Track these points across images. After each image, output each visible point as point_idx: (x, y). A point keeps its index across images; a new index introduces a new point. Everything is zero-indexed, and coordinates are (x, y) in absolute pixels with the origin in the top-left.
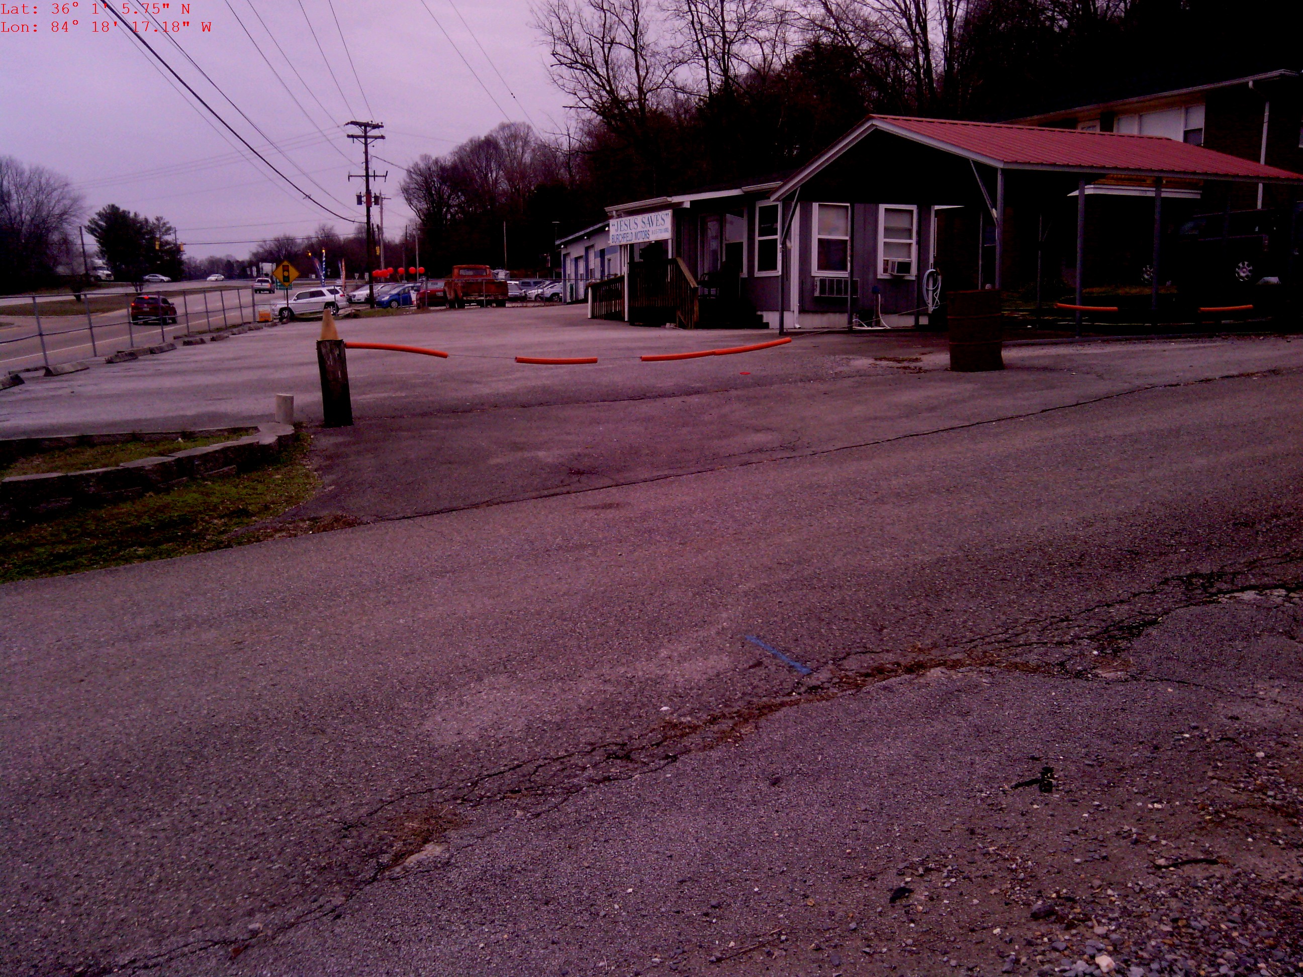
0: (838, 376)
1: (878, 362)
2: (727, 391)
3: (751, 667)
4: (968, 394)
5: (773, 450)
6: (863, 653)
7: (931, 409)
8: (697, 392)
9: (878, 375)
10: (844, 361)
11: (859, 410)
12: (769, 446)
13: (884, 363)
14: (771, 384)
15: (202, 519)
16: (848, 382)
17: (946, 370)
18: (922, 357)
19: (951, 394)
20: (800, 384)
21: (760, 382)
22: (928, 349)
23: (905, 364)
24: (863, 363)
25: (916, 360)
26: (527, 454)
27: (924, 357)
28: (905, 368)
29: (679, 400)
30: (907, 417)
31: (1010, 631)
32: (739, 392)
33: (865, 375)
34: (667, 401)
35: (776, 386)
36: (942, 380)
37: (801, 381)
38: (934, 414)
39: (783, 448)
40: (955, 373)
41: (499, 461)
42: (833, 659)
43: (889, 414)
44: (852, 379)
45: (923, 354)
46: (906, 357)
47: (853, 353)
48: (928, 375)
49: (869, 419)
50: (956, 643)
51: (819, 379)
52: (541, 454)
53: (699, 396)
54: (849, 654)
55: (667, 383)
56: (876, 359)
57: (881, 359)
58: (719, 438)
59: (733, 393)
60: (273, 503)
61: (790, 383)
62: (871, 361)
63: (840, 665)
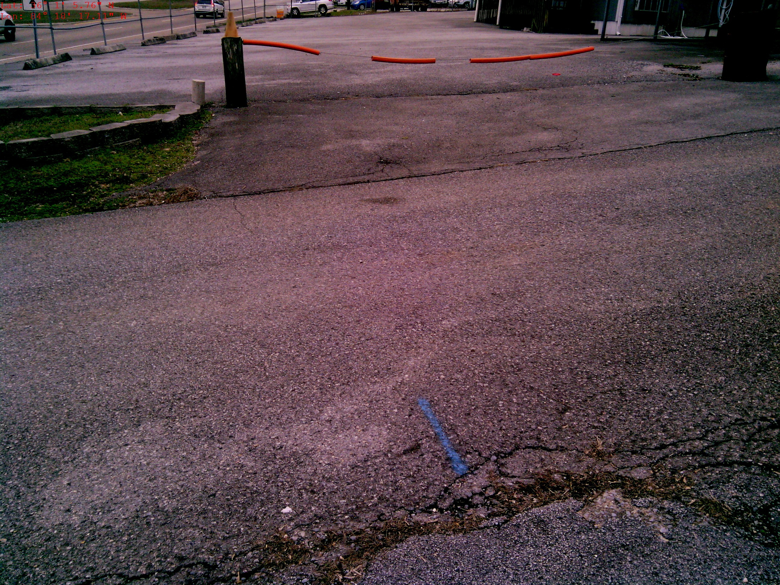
0: (630, 80)
1: (665, 69)
2: (536, 90)
3: (405, 452)
4: (729, 104)
5: (551, 149)
6: (534, 448)
7: (696, 116)
8: (513, 90)
9: (661, 80)
10: (639, 67)
11: (635, 114)
12: (549, 145)
13: (670, 70)
14: (573, 85)
15: (93, 184)
16: (635, 86)
17: (718, 79)
18: (702, 65)
19: (715, 103)
20: (596, 86)
21: (565, 83)
22: (709, 59)
23: (687, 71)
24: (653, 68)
25: (697, 68)
26: (354, 142)
27: (703, 66)
28: (685, 75)
29: (495, 96)
30: (673, 122)
31: (710, 436)
32: (545, 92)
33: (650, 80)
34: (486, 97)
35: (576, 87)
36: (712, 88)
37: (598, 83)
38: (696, 121)
39: (560, 148)
40: (724, 82)
41: (329, 147)
42: (497, 454)
43: (659, 119)
44: (639, 84)
45: (703, 63)
46: (689, 65)
47: (648, 59)
48: (702, 82)
49: (640, 123)
50: (643, 447)
51: (612, 81)
52: (365, 143)
53: (512, 93)
54: (517, 448)
55: (493, 81)
56: (665, 66)
57: (668, 66)
58: (512, 135)
59: (541, 92)
60: (151, 173)
61: (588, 84)
62: (660, 67)
63: (503, 465)
